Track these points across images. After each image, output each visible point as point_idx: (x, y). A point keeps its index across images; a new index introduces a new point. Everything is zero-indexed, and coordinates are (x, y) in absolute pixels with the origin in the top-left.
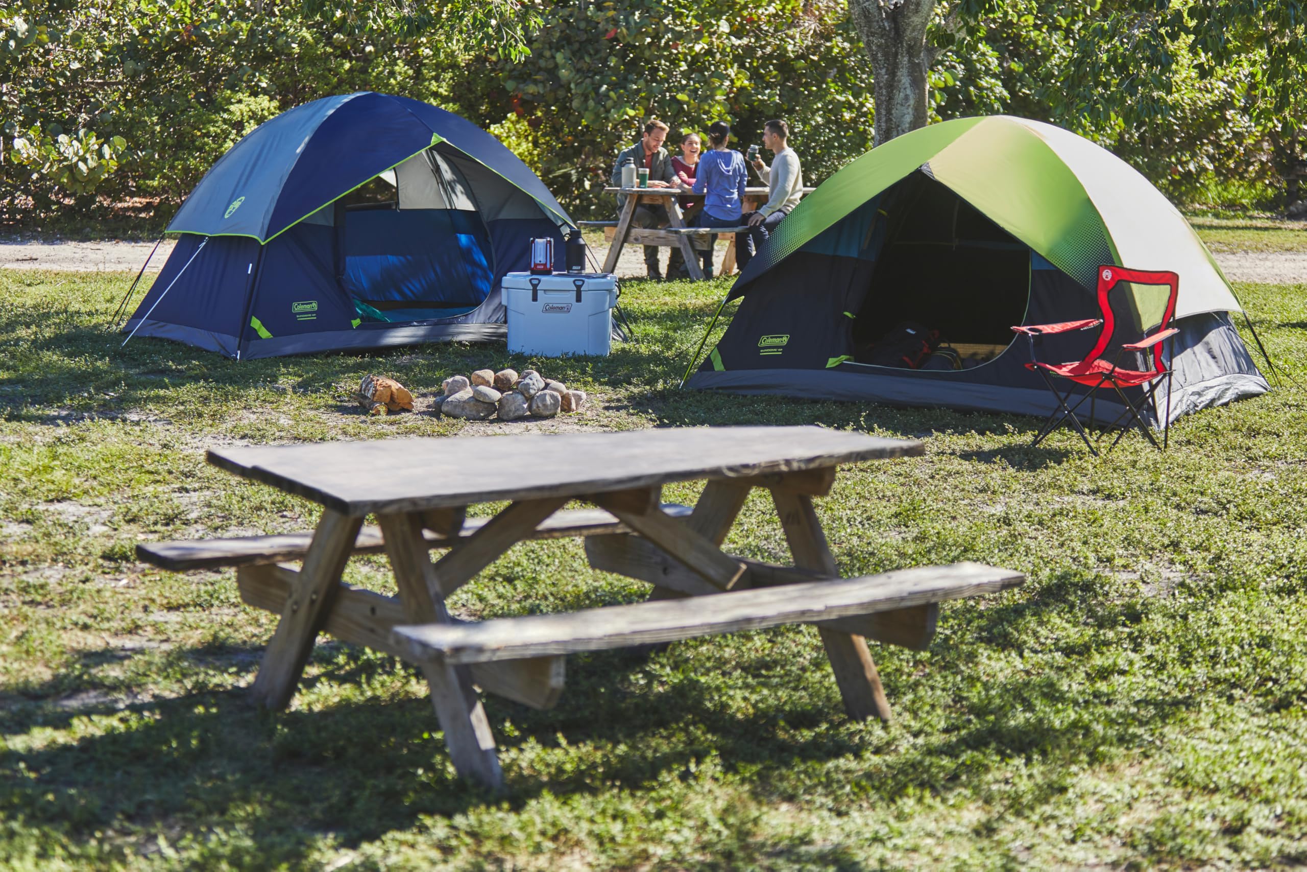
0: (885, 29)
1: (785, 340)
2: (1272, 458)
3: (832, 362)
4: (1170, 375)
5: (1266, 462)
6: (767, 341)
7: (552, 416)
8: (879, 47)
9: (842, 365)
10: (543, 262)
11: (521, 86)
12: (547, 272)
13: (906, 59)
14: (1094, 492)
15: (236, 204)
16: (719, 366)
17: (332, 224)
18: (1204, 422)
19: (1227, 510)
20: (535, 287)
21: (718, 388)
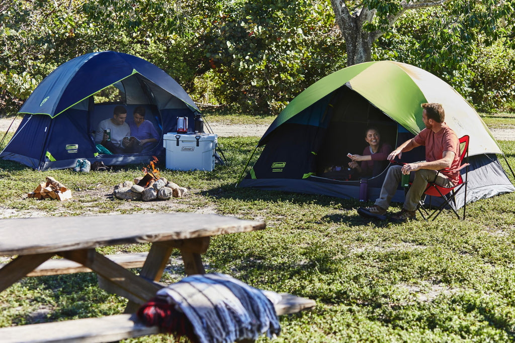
0: (351, 26)
1: (284, 164)
2: (509, 224)
3: (305, 176)
4: (466, 184)
5: (505, 226)
6: (276, 165)
7: (168, 199)
8: (349, 34)
9: (310, 177)
10: (182, 128)
11: (213, 55)
12: (185, 133)
13: (361, 40)
14: (413, 241)
15: (46, 100)
16: (254, 177)
17: (87, 110)
18: (479, 206)
19: (478, 252)
20: (178, 139)
21: (252, 187)
